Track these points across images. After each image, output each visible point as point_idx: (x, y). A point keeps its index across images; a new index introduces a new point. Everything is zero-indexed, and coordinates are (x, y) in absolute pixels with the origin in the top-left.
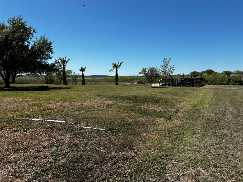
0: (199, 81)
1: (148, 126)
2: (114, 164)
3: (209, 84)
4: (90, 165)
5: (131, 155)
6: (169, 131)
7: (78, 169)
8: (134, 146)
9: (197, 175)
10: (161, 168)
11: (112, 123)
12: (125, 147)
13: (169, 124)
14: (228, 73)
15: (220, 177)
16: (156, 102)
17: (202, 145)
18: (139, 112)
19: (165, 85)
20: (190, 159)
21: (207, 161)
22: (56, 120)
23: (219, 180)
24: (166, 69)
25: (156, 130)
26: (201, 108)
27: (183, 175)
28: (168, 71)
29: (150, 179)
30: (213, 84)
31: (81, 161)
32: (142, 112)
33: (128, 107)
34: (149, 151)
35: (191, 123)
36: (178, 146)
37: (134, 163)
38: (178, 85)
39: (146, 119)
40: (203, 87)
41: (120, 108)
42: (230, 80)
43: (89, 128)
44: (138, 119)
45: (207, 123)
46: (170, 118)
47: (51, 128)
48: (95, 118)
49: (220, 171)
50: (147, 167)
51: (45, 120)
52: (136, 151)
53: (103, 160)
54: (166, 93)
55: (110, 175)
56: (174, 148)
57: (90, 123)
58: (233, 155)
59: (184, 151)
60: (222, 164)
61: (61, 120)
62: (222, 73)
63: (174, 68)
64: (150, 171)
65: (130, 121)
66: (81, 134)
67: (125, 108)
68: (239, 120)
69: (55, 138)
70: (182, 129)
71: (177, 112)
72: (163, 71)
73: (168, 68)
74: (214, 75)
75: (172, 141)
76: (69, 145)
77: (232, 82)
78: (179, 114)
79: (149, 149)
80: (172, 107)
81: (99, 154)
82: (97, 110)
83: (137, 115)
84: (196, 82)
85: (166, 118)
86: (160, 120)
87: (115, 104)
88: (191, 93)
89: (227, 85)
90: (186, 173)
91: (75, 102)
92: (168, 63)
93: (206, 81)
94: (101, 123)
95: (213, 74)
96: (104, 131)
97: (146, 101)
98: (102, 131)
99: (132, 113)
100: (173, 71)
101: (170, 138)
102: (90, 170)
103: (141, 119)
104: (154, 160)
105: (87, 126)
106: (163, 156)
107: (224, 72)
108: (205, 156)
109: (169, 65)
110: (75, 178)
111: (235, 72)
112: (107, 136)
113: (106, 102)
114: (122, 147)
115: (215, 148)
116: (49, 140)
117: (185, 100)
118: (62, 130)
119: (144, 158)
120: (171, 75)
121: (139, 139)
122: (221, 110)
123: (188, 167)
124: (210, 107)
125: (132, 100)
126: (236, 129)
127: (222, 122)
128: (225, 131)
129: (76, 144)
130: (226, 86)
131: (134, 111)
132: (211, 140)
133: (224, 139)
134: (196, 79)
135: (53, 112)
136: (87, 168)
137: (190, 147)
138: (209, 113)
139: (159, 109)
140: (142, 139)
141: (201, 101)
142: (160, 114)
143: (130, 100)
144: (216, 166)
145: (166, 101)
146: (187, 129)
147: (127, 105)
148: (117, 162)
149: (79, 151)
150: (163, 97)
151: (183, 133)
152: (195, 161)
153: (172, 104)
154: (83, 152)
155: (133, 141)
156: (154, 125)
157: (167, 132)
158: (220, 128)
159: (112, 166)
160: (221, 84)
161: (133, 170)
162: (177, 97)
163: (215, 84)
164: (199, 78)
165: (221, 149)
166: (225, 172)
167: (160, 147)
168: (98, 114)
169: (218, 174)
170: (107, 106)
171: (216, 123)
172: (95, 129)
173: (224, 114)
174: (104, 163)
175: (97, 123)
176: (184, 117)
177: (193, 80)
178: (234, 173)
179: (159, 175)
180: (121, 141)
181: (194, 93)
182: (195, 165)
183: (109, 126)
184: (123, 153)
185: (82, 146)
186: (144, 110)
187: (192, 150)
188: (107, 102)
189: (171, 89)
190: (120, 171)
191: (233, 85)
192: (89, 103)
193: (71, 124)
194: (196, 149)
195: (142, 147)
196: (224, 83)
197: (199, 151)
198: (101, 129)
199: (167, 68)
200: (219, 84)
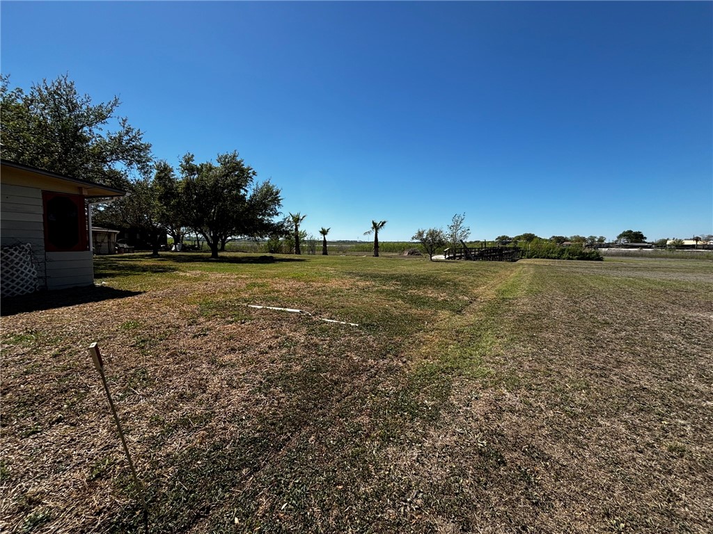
0: (510, 251)
1: (424, 323)
2: (371, 377)
3: (528, 258)
4: (335, 377)
5: (397, 365)
6: (457, 332)
7: (319, 381)
8: (402, 352)
9: (499, 400)
10: (443, 387)
11: (369, 316)
12: (389, 352)
13: (458, 321)
14: (560, 240)
15: (535, 405)
16: (440, 284)
17: (510, 356)
18: (412, 301)
19: (454, 257)
20: (490, 376)
21: (515, 380)
22: (286, 307)
23: (533, 409)
24: (456, 232)
25: (437, 329)
26: (511, 297)
27: (476, 398)
28: (459, 235)
29: (426, 401)
30: (535, 258)
31: (323, 370)
32: (416, 301)
33: (393, 291)
34: (425, 361)
35: (494, 320)
36: (471, 355)
37: (401, 377)
38: (476, 258)
39: (421, 312)
40: (518, 262)
41: (381, 293)
42: (563, 251)
43: (334, 321)
44: (409, 311)
45: (520, 321)
46: (460, 311)
47: (279, 320)
48: (343, 307)
49: (536, 395)
50: (421, 385)
51: (271, 308)
52: (405, 360)
53: (355, 371)
54: (454, 270)
55: (365, 392)
56: (464, 358)
57: (336, 315)
58: (559, 372)
59: (481, 363)
60: (539, 385)
61: (293, 308)
62: (550, 240)
63: (469, 232)
64: (425, 391)
65: (396, 313)
66: (323, 331)
67: (388, 293)
68: (573, 317)
69: (285, 334)
70: (479, 328)
71: (471, 303)
72: (452, 236)
73: (459, 231)
74: (537, 243)
75: (462, 347)
76: (306, 346)
77: (566, 255)
78: (475, 306)
79: (425, 358)
80: (465, 293)
81: (349, 361)
82: (345, 295)
83: (408, 305)
84: (506, 254)
85: (454, 310)
86: (444, 314)
87: (374, 286)
88: (497, 272)
89: (558, 258)
90: (482, 396)
91: (313, 281)
92: (461, 223)
93: (523, 253)
94: (352, 314)
95: (535, 239)
96: (356, 327)
97: (421, 283)
98: (353, 327)
99: (400, 302)
100: (467, 235)
101: (459, 342)
102: (336, 383)
103: (414, 311)
104: (432, 374)
105: (331, 319)
106: (447, 368)
107: (554, 237)
108: (513, 372)
109: (461, 225)
110: (315, 394)
111: (571, 237)
112: (361, 335)
113: (359, 283)
114: (384, 352)
115: (529, 361)
116: (277, 337)
117: (486, 282)
118: (296, 323)
119: (417, 370)
120: (464, 241)
121: (410, 341)
122: (544, 301)
123: (485, 387)
124: (527, 295)
125: (400, 280)
126: (566, 332)
127: (545, 321)
128: (549, 335)
129: (316, 345)
130: (557, 260)
131: (402, 298)
132: (525, 347)
133: (545, 347)
134: (506, 249)
135: (281, 297)
136: (331, 380)
137: (491, 358)
138: (524, 304)
139: (442, 296)
140: (414, 342)
141: (512, 285)
142: (444, 305)
143: (397, 281)
144: (529, 388)
145: (455, 285)
146: (486, 330)
147: (392, 288)
148: (376, 374)
149: (320, 356)
150: (451, 277)
151: (480, 336)
152: (497, 379)
153: (464, 288)
154: (326, 357)
155: (400, 345)
156: (434, 320)
157: (454, 333)
158: (540, 329)
159: (369, 379)
160: (548, 258)
161: (400, 388)
162: (472, 278)
163: (538, 258)
164: (511, 248)
165: (540, 362)
166: (543, 398)
167: (442, 355)
168: (347, 301)
169: (532, 400)
170: (361, 289)
171: (535, 322)
172: (344, 323)
173: (548, 308)
174: (357, 375)
175: (346, 314)
176: (482, 311)
177: (502, 249)
178: (559, 400)
179: (439, 397)
180: (382, 344)
181: (502, 272)
182: (496, 384)
183: (364, 319)
184: (386, 361)
185: (325, 348)
186: (419, 297)
187: (493, 363)
188: (361, 284)
189: (465, 264)
190: (380, 387)
191: (569, 259)
192: (334, 284)
193: (308, 315)
194: (500, 360)
195: (414, 353)
196: (554, 255)
197: (504, 364)
198: (352, 324)
200: (544, 258)
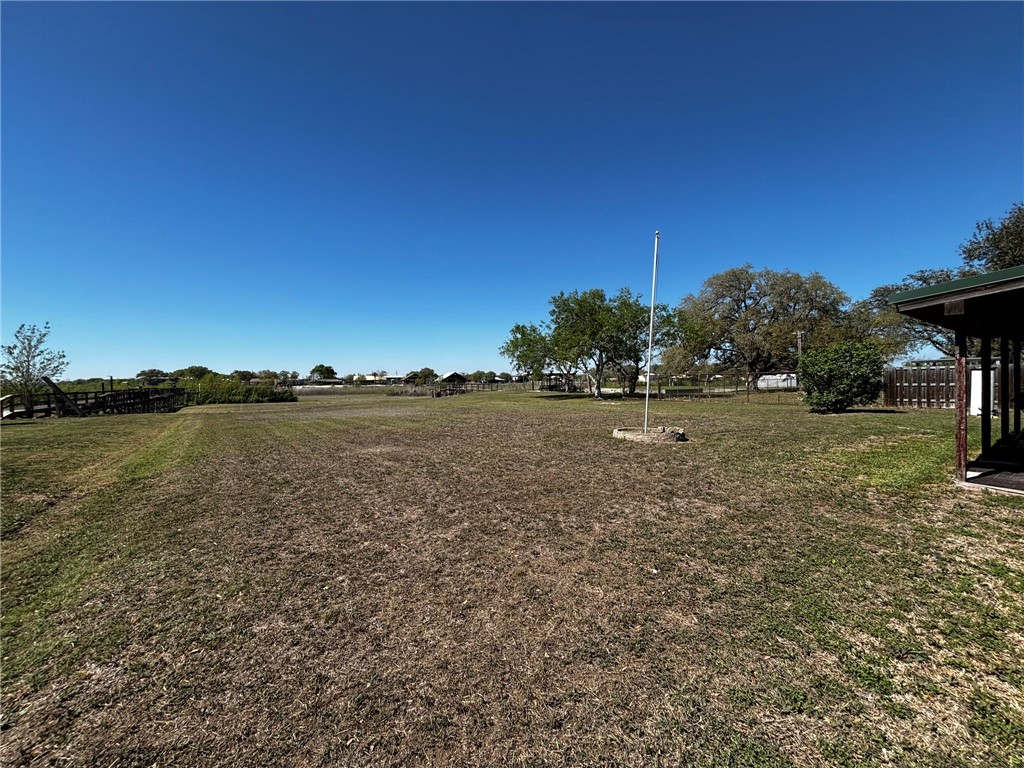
0: (165, 395)
3: (198, 404)
9: (72, 697)
14: (246, 376)
15: (153, 662)
17: (120, 587)
19: (29, 414)
20: (60, 652)
21: (120, 633)
23: (147, 672)
24: (29, 362)
28: (38, 366)
30: (210, 403)
35: (100, 527)
38: (87, 411)
40: (180, 412)
42: (249, 391)
45: (156, 514)
49: (158, 642)
58: (209, 580)
59: (41, 633)
60: (168, 619)
62: (232, 377)
63: (65, 360)
68: (245, 485)
70: (56, 556)
71: (52, 504)
72: (16, 369)
73: (37, 359)
74: (211, 380)
77: (254, 397)
78: (63, 509)
80: (36, 488)
84: (154, 400)
88: (130, 433)
89: (245, 402)
90: (24, 711)
92: (40, 342)
93: (189, 396)
95: (207, 377)
100: (62, 367)
107: (236, 372)
108: (119, 619)
109: (41, 347)
111: (260, 373)
115: (159, 582)
120: (54, 379)
122: (209, 469)
123: (38, 687)
124: (179, 466)
127: (203, 501)
128: (204, 523)
130: (241, 405)
132: (155, 560)
133: (194, 546)
134: (157, 391)
137: (72, 611)
138: (172, 480)
141: (157, 452)
144: (147, 635)
146: (75, 553)
151: (56, 571)
152: (76, 651)
158: (192, 517)
160: (230, 402)
162: (66, 453)
163: (215, 403)
164: (167, 390)
165: (177, 575)
166: (172, 639)
169: (148, 657)
171: (186, 508)
173: (212, 478)
176: (77, 514)
177: (147, 393)
178: (199, 629)
181: (142, 432)
182: (73, 664)
187: (76, 618)
189: (57, 425)
191: (258, 401)
194: (94, 606)
196: (237, 398)
197: (101, 611)
199: (34, 357)
200: (223, 402)
